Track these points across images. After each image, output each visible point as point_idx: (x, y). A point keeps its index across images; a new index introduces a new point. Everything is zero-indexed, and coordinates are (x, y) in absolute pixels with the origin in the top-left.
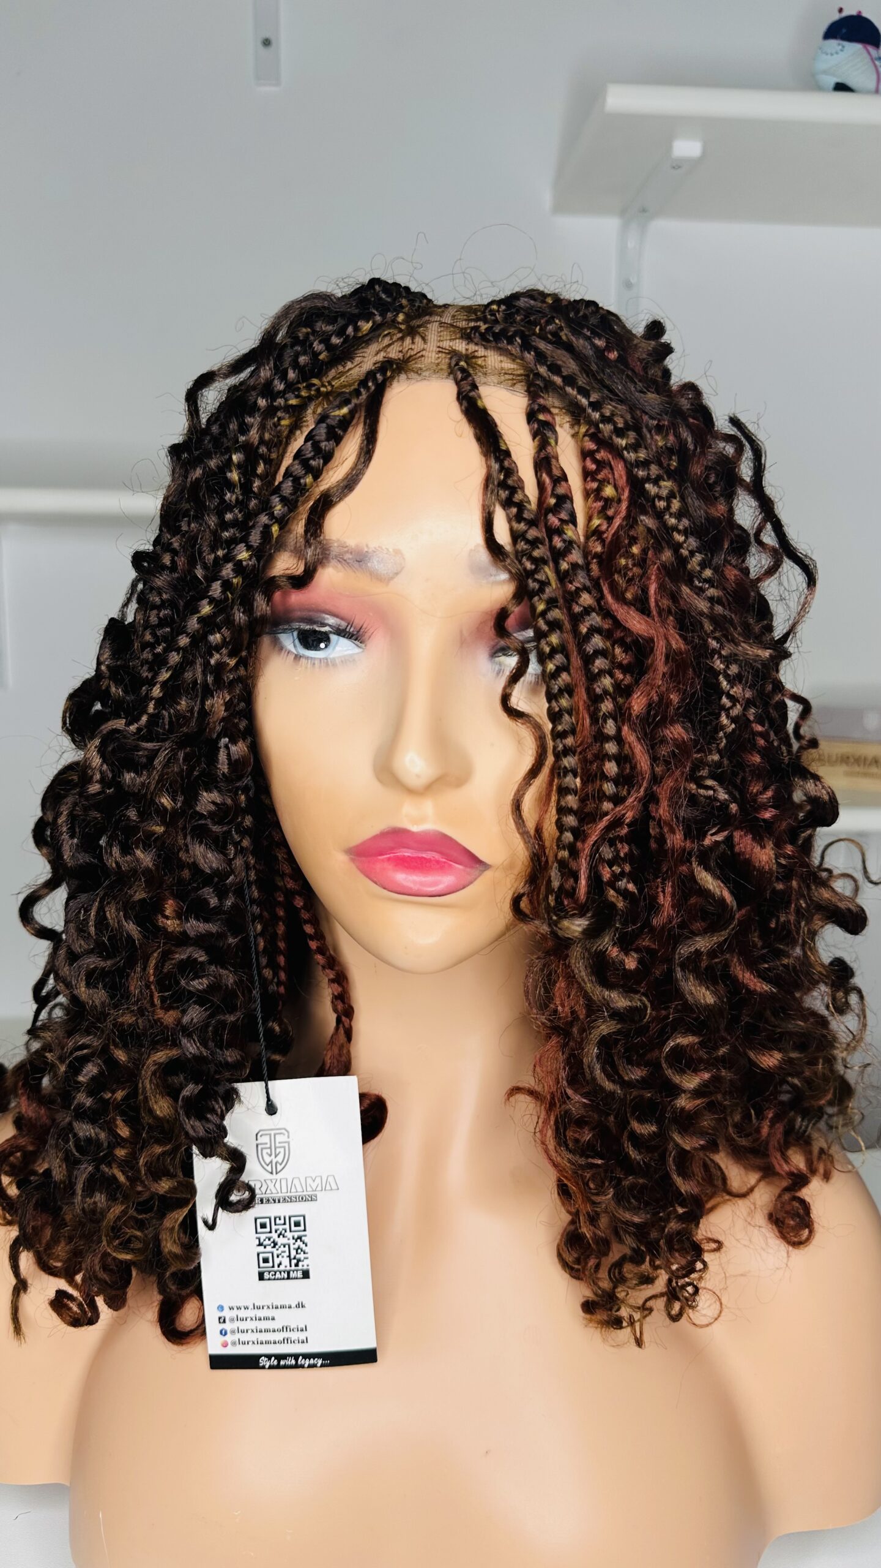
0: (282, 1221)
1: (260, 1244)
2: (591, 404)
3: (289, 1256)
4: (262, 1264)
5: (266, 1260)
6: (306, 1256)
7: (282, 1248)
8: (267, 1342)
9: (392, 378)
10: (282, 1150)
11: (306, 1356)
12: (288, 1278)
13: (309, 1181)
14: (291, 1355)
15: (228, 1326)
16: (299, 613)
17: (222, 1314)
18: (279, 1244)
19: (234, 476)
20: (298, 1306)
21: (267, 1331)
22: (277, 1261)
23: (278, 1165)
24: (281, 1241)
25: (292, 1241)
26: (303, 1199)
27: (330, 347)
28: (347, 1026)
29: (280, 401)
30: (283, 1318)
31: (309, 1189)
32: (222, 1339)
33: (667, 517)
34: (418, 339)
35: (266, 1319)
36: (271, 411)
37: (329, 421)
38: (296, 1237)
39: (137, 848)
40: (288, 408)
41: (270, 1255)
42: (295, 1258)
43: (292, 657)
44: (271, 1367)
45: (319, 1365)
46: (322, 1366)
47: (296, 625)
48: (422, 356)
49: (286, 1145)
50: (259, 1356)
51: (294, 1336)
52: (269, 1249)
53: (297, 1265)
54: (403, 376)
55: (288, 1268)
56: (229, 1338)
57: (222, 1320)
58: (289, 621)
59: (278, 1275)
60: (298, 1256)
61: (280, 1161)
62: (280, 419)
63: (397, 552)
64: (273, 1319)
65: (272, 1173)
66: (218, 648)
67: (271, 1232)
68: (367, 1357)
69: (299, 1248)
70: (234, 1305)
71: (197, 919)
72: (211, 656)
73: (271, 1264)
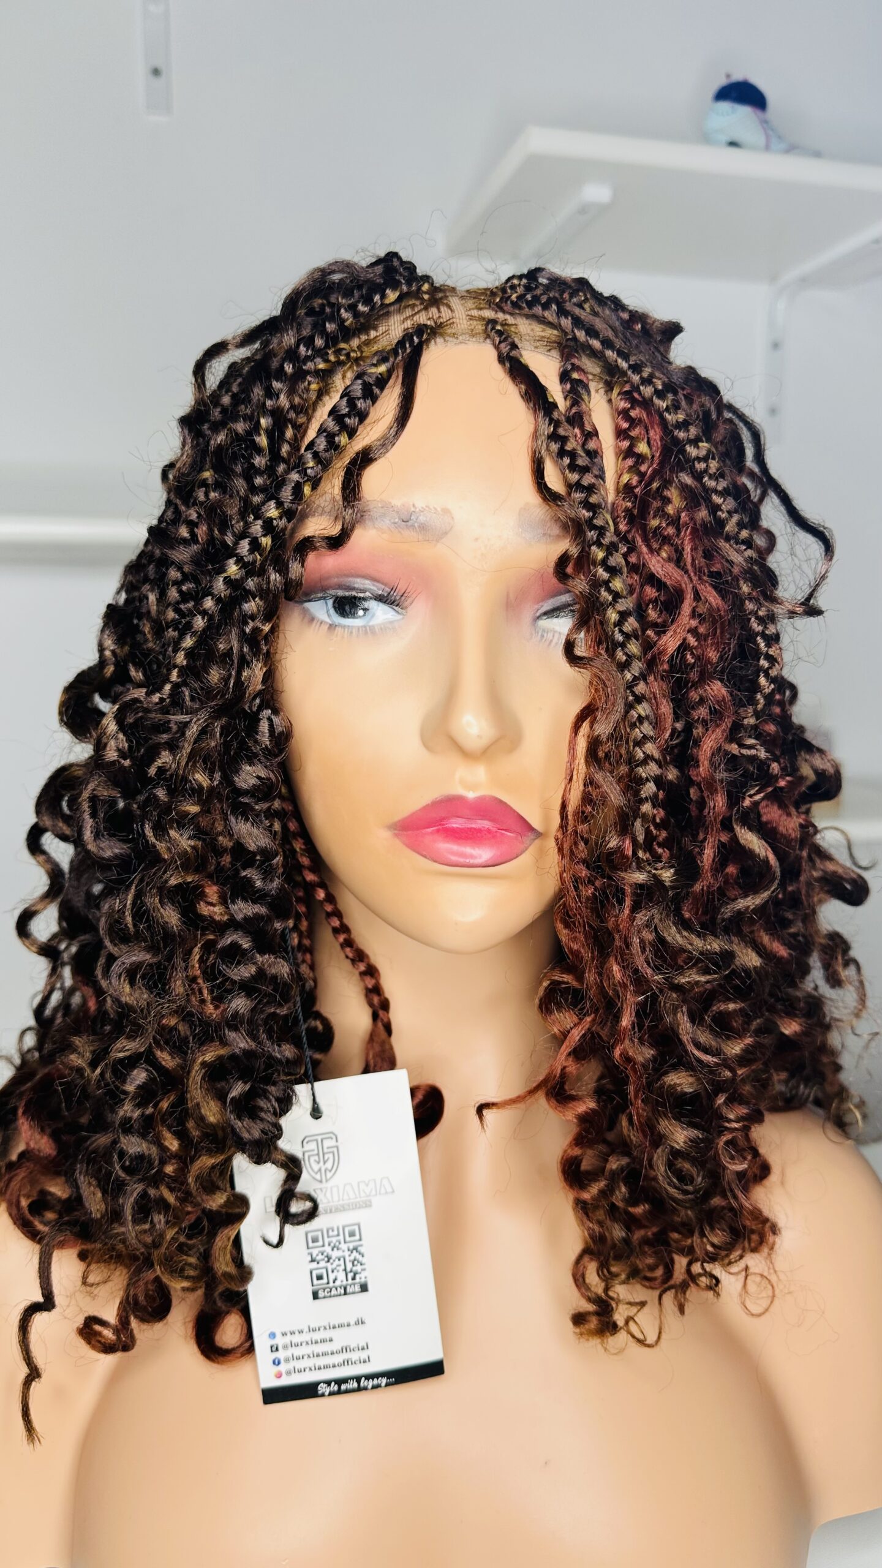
0: (336, 1233)
1: (313, 1261)
2: (630, 367)
3: (345, 1270)
4: (315, 1282)
5: (319, 1278)
6: (363, 1267)
7: (337, 1262)
8: (326, 1367)
9: (428, 341)
10: (331, 1156)
11: (368, 1377)
12: (345, 1293)
13: (362, 1186)
14: (352, 1378)
15: (281, 1355)
16: (336, 580)
17: (273, 1342)
18: (333, 1258)
19: (263, 440)
20: (357, 1323)
21: (325, 1354)
22: (332, 1277)
23: (328, 1172)
24: (335, 1254)
25: (347, 1253)
26: (356, 1206)
27: (356, 315)
28: (385, 1020)
29: (310, 366)
30: (341, 1338)
31: (362, 1194)
32: (276, 1369)
33: (706, 479)
34: (443, 309)
35: (323, 1341)
36: (300, 375)
37: (366, 378)
38: (351, 1248)
39: (172, 828)
40: (317, 373)
41: (324, 1271)
42: (351, 1271)
43: (325, 627)
44: (331, 1394)
45: (383, 1384)
46: (387, 1385)
47: (332, 592)
48: (453, 323)
49: (335, 1150)
50: (317, 1384)
51: (354, 1356)
52: (323, 1264)
53: (354, 1278)
54: (439, 340)
55: (345, 1283)
56: (283, 1367)
57: (274, 1349)
58: (324, 589)
59: (334, 1292)
60: (354, 1269)
61: (330, 1168)
62: (309, 384)
63: (446, 511)
64: (331, 1340)
65: (321, 1181)
66: (253, 617)
67: (323, 1246)
68: (434, 1369)
69: (355, 1260)
70: (287, 1329)
71: (245, 900)
72: (246, 624)
73: (325, 1280)
